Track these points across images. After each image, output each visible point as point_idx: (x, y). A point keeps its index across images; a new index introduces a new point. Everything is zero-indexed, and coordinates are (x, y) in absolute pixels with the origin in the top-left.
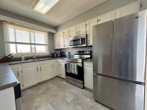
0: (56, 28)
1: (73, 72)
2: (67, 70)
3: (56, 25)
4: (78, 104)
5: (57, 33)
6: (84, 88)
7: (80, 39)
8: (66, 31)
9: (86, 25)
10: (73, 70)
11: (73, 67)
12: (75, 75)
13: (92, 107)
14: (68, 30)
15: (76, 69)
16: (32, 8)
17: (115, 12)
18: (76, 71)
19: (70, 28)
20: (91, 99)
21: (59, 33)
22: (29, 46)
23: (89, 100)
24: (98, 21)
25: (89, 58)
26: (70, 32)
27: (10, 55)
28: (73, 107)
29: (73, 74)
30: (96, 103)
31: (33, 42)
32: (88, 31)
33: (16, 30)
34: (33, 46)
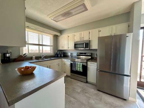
0: (61, 31)
1: (78, 70)
2: (73, 68)
3: (61, 29)
4: (86, 93)
5: (62, 36)
6: (87, 82)
7: (84, 43)
8: (71, 35)
9: (89, 33)
10: (79, 68)
11: (79, 66)
12: (80, 72)
13: (96, 94)
14: (73, 34)
15: (81, 68)
16: (49, 17)
17: (112, 27)
18: (81, 69)
19: (75, 34)
20: (94, 89)
21: (64, 36)
22: (37, 47)
23: (93, 90)
24: (99, 31)
25: (90, 59)
26: (75, 37)
27: (24, 55)
28: (83, 95)
29: (78, 71)
30: (98, 92)
31: (41, 43)
32: (91, 37)
33: (29, 32)
34: (41, 47)
